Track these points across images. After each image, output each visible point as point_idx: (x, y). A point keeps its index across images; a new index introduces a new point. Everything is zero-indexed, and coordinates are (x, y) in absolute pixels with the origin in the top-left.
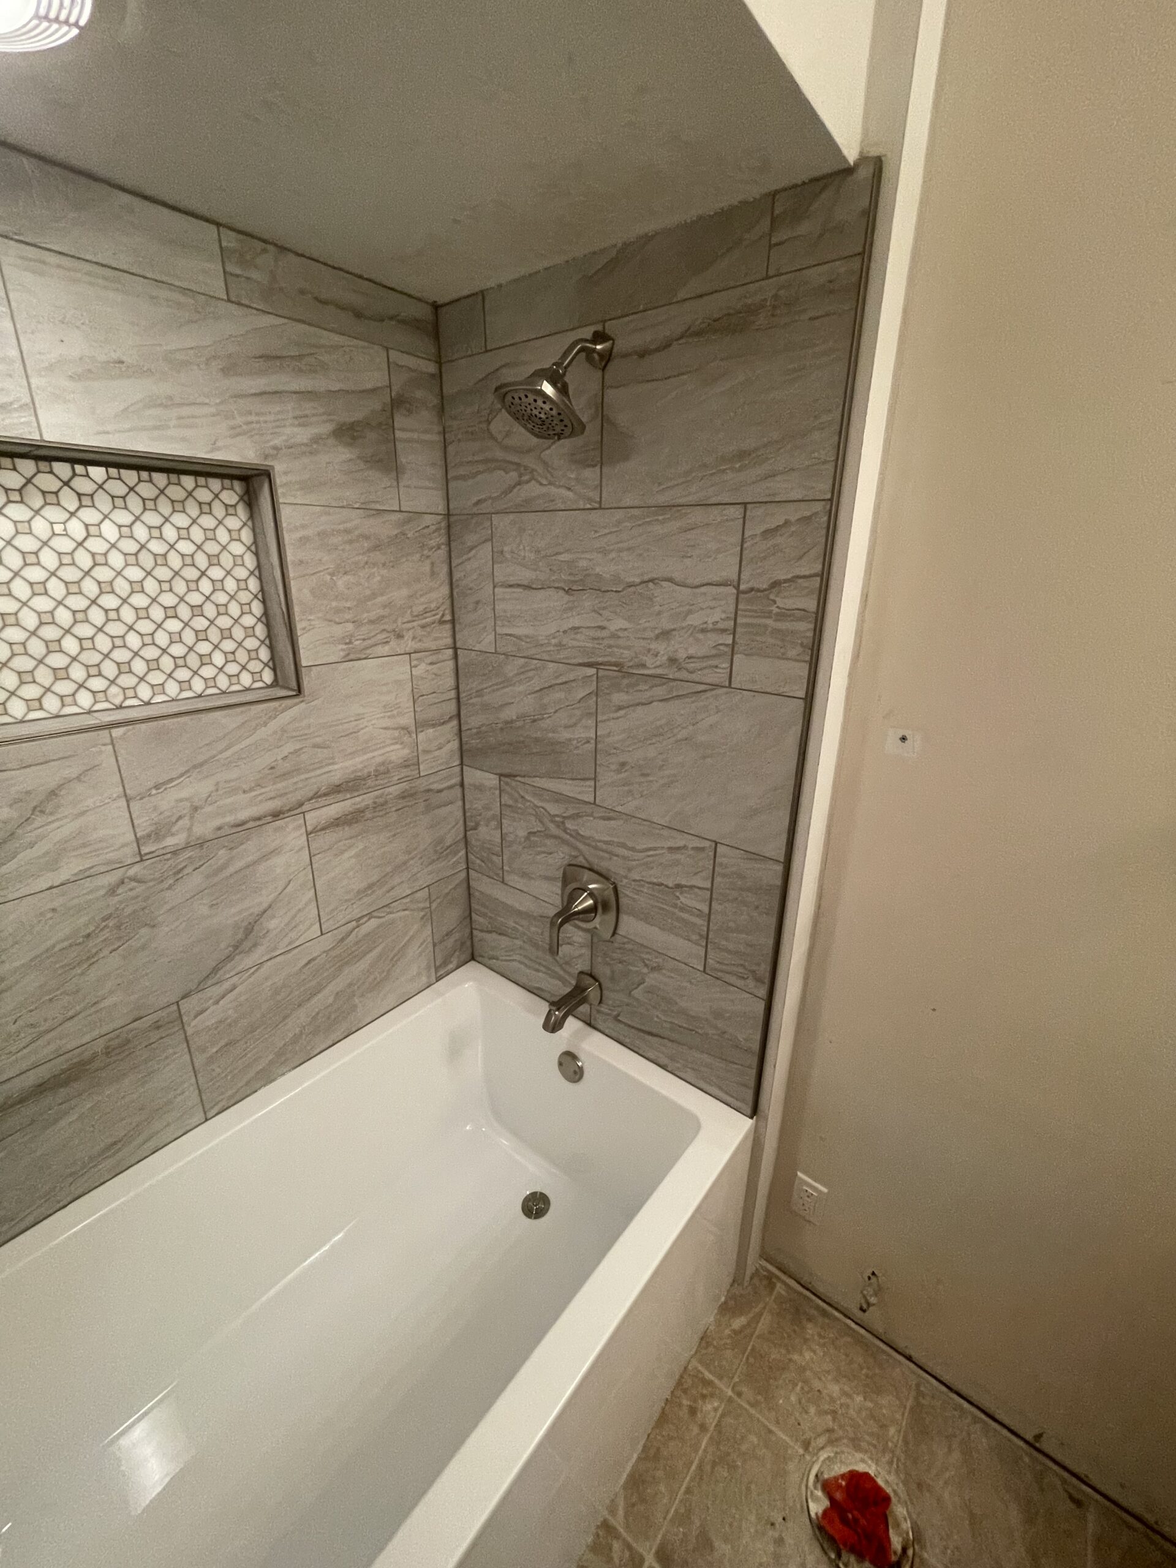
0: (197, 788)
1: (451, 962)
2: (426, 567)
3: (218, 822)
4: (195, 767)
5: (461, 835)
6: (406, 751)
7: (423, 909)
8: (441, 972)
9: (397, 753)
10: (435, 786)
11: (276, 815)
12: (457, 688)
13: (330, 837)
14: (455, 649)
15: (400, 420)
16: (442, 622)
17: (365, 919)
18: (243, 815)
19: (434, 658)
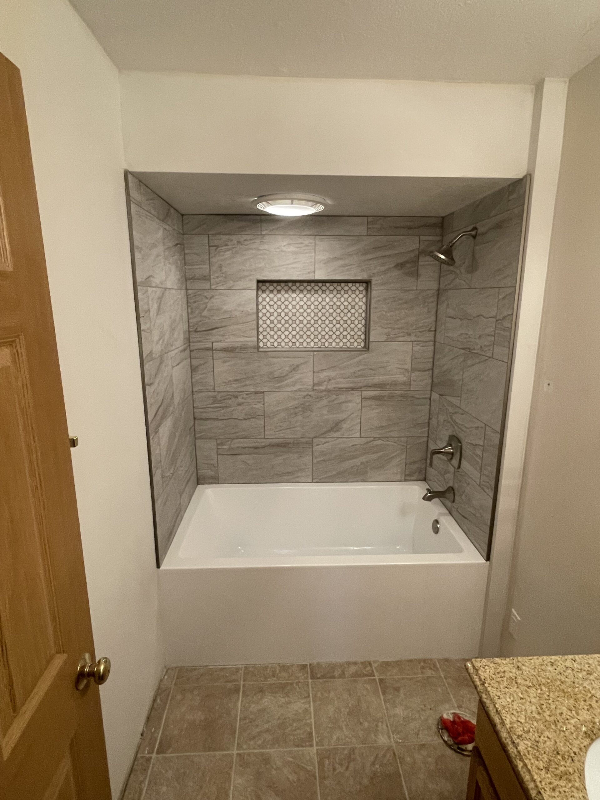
0: (332, 374)
1: (413, 476)
2: (426, 310)
3: (334, 386)
4: (332, 367)
5: (426, 421)
6: (405, 379)
7: (403, 446)
8: (407, 478)
9: (402, 378)
10: (417, 396)
11: (353, 389)
12: (434, 358)
13: (369, 402)
14: (435, 342)
15: (421, 259)
16: (430, 331)
17: (377, 439)
18: (342, 386)
19: (424, 344)
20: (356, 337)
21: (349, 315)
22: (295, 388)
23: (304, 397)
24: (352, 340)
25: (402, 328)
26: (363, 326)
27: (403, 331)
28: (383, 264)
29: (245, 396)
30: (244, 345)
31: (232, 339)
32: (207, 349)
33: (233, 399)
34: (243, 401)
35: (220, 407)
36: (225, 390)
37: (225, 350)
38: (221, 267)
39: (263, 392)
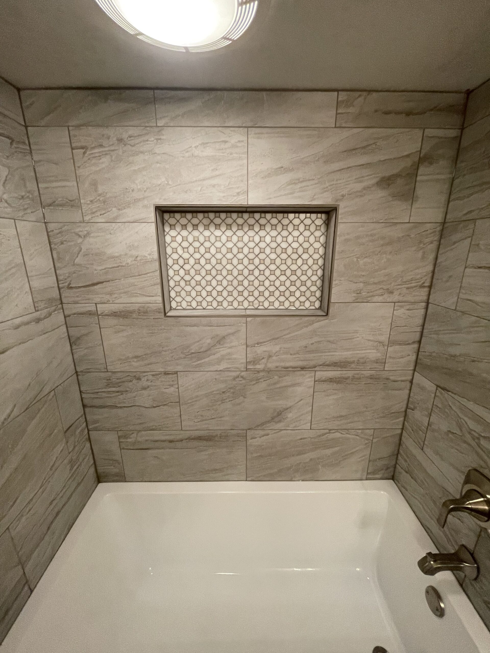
0: (274, 348)
1: (378, 474)
2: (420, 254)
3: (278, 364)
4: (273, 339)
5: (403, 409)
6: (379, 355)
7: (367, 439)
8: (370, 476)
9: (373, 354)
10: (392, 378)
11: (303, 368)
12: (423, 326)
13: (325, 386)
14: (428, 303)
15: (422, 170)
16: (422, 286)
17: (334, 431)
18: (288, 364)
19: (411, 307)
20: (308, 294)
21: (300, 262)
22: (221, 367)
23: (235, 379)
24: (303, 299)
25: (379, 283)
26: (320, 278)
27: (380, 287)
28: (359, 180)
29: (151, 378)
30: (143, 307)
31: (124, 299)
32: (90, 313)
33: (135, 381)
34: (149, 384)
35: (118, 392)
36: (122, 369)
37: (115, 314)
38: (94, 184)
39: (176, 373)
